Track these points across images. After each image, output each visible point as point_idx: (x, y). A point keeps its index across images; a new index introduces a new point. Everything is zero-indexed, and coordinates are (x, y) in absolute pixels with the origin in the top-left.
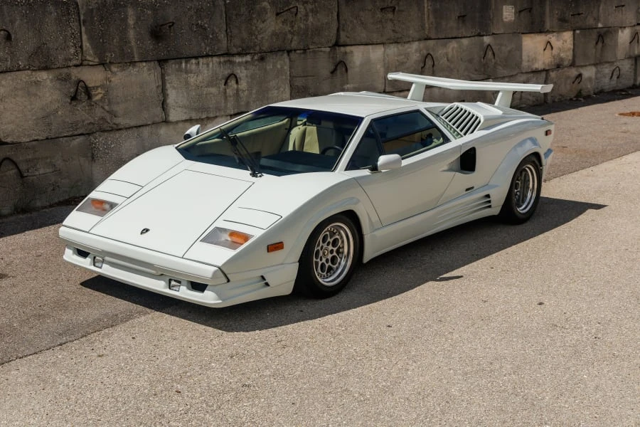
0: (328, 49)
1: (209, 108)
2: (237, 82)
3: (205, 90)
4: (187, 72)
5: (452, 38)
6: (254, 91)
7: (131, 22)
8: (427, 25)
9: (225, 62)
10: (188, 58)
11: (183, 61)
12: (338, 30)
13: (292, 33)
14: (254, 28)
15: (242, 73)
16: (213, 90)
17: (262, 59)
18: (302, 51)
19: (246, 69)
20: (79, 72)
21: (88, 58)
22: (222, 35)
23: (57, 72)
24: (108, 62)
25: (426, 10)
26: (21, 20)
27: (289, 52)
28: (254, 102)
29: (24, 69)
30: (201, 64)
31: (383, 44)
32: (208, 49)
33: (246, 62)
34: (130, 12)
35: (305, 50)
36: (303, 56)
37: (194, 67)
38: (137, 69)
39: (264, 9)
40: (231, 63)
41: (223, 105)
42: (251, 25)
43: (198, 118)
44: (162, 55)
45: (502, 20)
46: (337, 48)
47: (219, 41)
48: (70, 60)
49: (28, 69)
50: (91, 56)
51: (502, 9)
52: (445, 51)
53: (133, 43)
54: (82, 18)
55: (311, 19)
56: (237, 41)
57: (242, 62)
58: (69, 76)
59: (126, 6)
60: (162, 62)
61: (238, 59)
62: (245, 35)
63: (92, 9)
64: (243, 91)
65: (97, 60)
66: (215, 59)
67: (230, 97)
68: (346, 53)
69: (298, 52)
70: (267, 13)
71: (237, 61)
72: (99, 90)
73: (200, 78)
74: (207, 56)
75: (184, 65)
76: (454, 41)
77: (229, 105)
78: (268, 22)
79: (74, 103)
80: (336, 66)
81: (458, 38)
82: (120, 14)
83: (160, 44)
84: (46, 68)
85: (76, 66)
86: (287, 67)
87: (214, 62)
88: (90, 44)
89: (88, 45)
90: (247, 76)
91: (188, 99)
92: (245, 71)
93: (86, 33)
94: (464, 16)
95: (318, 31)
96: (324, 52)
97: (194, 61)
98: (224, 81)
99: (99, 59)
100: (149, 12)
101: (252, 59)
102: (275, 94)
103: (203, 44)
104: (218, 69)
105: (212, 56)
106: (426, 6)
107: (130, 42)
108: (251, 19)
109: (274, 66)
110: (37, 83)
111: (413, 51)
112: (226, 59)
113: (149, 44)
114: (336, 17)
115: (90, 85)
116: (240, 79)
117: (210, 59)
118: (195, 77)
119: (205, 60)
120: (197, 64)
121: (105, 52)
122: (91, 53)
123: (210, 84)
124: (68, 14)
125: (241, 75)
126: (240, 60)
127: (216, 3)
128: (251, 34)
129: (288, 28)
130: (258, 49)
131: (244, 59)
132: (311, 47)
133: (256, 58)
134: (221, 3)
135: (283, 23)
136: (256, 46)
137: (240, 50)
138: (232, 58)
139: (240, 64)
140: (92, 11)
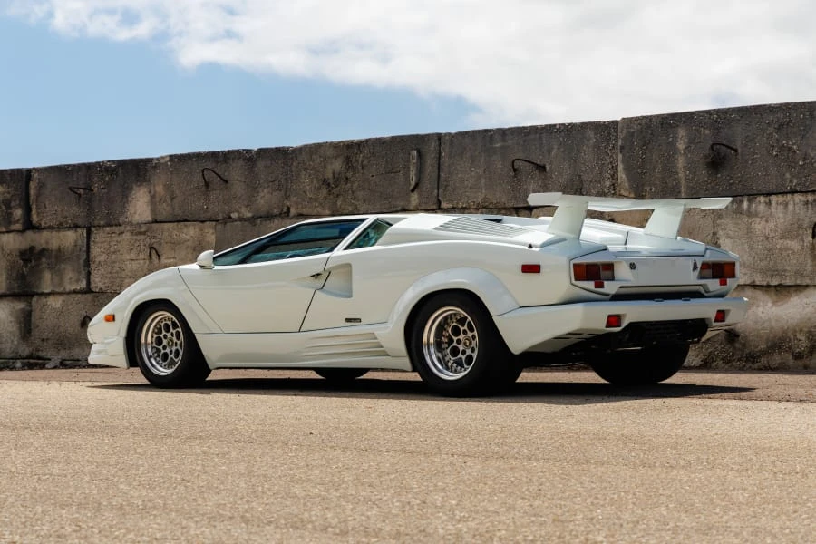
1: (785, 271)
3: (779, 244)
4: (750, 214)
7: (681, 146)
9: (815, 202)
10: (752, 196)
11: (746, 199)
16: (794, 244)
21: (622, 192)
24: (647, 197)
26: (558, 149)
30: (774, 203)
32: (795, 182)
34: (682, 132)
37: (762, 208)
43: (765, 283)
44: (721, 190)
50: (626, 190)
53: (681, 175)
54: (620, 143)
59: (677, 126)
63: (634, 132)
65: (632, 195)
66: (798, 197)
73: (772, 225)
74: (790, 192)
75: (745, 205)
82: (668, 136)
83: (719, 175)
87: (797, 201)
88: (627, 176)
89: (624, 176)
91: (750, 256)
93: (623, 162)
97: (762, 199)
98: (810, 233)
99: (636, 194)
100: (707, 132)
103: (788, 175)
104: (802, 213)
105: (793, 192)
107: (677, 173)
113: (703, 174)
117: (789, 196)
118: (763, 223)
119: (780, 199)
120: (769, 204)
121: (643, 185)
122: (627, 185)
123: (787, 234)
124: (608, 140)
127: (815, 113)
140: (632, 134)
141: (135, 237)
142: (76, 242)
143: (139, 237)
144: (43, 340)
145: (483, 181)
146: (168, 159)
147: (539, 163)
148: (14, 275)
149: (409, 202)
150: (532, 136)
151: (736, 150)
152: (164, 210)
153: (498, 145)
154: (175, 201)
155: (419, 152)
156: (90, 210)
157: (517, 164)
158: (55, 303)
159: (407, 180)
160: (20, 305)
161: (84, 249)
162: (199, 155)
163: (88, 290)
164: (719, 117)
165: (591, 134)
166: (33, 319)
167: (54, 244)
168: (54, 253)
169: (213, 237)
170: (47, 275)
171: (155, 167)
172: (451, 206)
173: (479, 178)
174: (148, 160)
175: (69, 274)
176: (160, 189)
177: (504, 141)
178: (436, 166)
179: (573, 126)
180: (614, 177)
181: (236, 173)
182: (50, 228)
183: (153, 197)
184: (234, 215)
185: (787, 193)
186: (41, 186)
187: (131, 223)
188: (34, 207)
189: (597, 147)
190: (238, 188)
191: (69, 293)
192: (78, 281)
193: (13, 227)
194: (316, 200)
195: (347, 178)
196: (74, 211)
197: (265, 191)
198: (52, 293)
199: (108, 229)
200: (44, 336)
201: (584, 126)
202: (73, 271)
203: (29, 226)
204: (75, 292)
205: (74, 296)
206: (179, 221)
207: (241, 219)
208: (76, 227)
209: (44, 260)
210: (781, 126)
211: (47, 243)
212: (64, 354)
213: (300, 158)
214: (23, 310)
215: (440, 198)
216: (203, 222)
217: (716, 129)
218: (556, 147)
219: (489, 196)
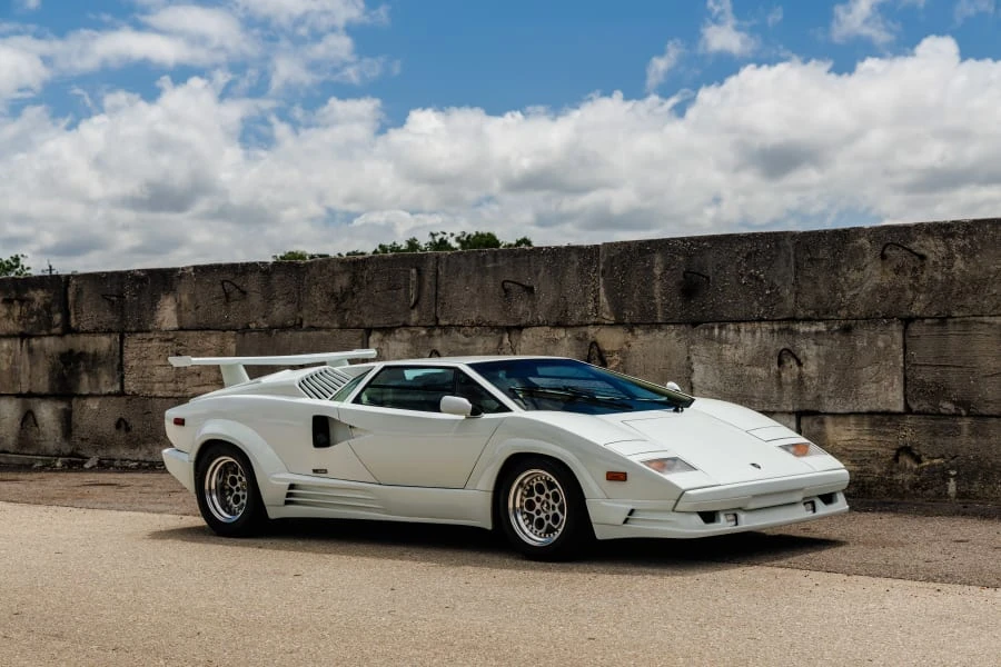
0: (999, 319)
1: (754, 397)
2: (800, 364)
3: (748, 371)
4: (721, 341)
6: (831, 381)
7: (657, 271)
9: (780, 329)
10: (723, 323)
13: (915, 290)
14: (842, 280)
15: (809, 351)
16: (761, 372)
17: (847, 330)
18: (937, 321)
19: (816, 344)
20: (596, 332)
21: (604, 315)
22: (788, 291)
23: (576, 331)
24: (626, 320)
26: (545, 271)
27: (907, 321)
28: (830, 397)
29: (543, 325)
30: (743, 330)
32: (762, 310)
33: (817, 333)
34: (658, 259)
35: (942, 320)
36: (936, 329)
37: (731, 335)
38: (663, 334)
39: (861, 248)
40: (791, 332)
41: (775, 395)
42: (837, 274)
44: (696, 316)
47: (781, 300)
48: (588, 316)
49: (547, 325)
50: (607, 313)
53: (658, 300)
54: (601, 267)
55: (959, 264)
56: (809, 300)
57: (810, 332)
58: (586, 334)
59: (654, 252)
61: (803, 328)
62: (824, 291)
63: (614, 257)
64: (811, 379)
66: (765, 325)
67: (787, 384)
69: (927, 321)
70: (864, 256)
71: (801, 330)
72: (616, 356)
73: (741, 352)
75: (716, 331)
77: (786, 396)
78: (868, 270)
82: (646, 262)
84: (558, 325)
85: (595, 324)
86: (897, 347)
87: (764, 329)
88: (607, 299)
89: (605, 300)
90: (818, 355)
92: (815, 347)
93: (604, 285)
95: (977, 285)
96: (990, 324)
97: (731, 326)
98: (776, 360)
99: (616, 317)
100: (681, 259)
101: (829, 329)
102: (871, 391)
103: (756, 304)
104: (769, 341)
105: (760, 320)
107: (654, 299)
108: (836, 266)
109: (872, 342)
110: (555, 342)
112: (783, 326)
113: (678, 301)
115: (607, 347)
116: (806, 358)
117: (757, 324)
118: (733, 350)
119: (749, 327)
120: (738, 331)
121: (622, 309)
122: (608, 309)
123: (755, 362)
124: (590, 263)
125: (808, 352)
126: (807, 329)
127: (781, 243)
128: (834, 290)
129: (906, 280)
130: (843, 313)
131: (814, 329)
132: (956, 314)
133: (836, 327)
134: (788, 243)
135: (897, 271)
136: (840, 308)
137: (810, 313)
138: (792, 326)
139: (806, 335)
140: (612, 259)
141: (163, 344)
142: (110, 346)
143: (167, 344)
144: (82, 439)
145: (477, 300)
146: (191, 270)
147: (527, 284)
148: (56, 376)
149: (410, 318)
150: (521, 258)
151: (708, 278)
152: (190, 318)
153: (490, 266)
154: (199, 310)
155: (419, 271)
156: (123, 317)
157: (507, 285)
158: (93, 405)
159: (408, 297)
160: (62, 406)
161: (118, 354)
162: (219, 267)
163: (121, 394)
164: (692, 244)
165: (574, 257)
166: (73, 420)
167: (91, 349)
168: (91, 358)
169: (234, 345)
170: (85, 378)
171: (180, 277)
172: (447, 323)
173: (473, 297)
174: (174, 270)
175: (105, 378)
176: (185, 298)
177: (495, 261)
178: (433, 283)
179: (558, 249)
180: (596, 299)
181: (253, 284)
182: (87, 332)
183: (179, 305)
184: (253, 326)
185: (753, 321)
186: (79, 292)
187: (159, 330)
188: (72, 312)
189: (580, 271)
190: (255, 299)
191: (105, 395)
192: (112, 384)
193: (54, 331)
194: (326, 313)
195: (354, 294)
196: (108, 317)
197: (281, 303)
198: (90, 395)
199: (139, 335)
200: (83, 436)
201: (569, 249)
202: (108, 375)
203: (68, 330)
204: (110, 394)
205: (108, 398)
206: (202, 330)
207: (259, 329)
208: (109, 332)
209: (82, 364)
210: (749, 254)
211: (84, 346)
212: (102, 453)
213: (311, 272)
214: (64, 410)
215: (439, 316)
216: (224, 331)
217: (689, 256)
218: (543, 269)
219: (483, 315)
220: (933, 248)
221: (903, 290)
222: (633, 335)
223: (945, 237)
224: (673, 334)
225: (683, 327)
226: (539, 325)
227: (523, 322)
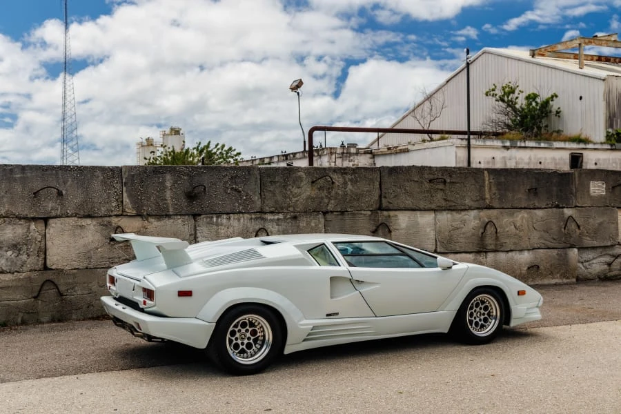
0: (369, 213)
2: (268, 235)
4: (217, 224)
5: (521, 208)
7: (168, 184)
8: (487, 196)
9: (255, 218)
10: (219, 215)
12: (380, 197)
13: (330, 199)
14: (289, 193)
17: (295, 218)
18: (339, 213)
19: (278, 225)
20: (119, 221)
21: (127, 210)
22: (256, 198)
23: (100, 220)
24: (145, 213)
25: (487, 182)
26: (73, 181)
27: (325, 213)
29: (71, 216)
30: (232, 218)
31: (435, 210)
32: (241, 208)
33: (278, 219)
34: (168, 177)
35: (342, 213)
36: (340, 217)
37: (225, 221)
38: (172, 221)
39: (300, 177)
40: (263, 219)
42: (286, 190)
44: (196, 210)
45: (589, 195)
46: (379, 212)
47: (253, 202)
48: (112, 211)
49: (75, 216)
50: (129, 209)
51: (589, 185)
52: (511, 220)
53: (169, 201)
54: (124, 181)
55: (350, 187)
56: (270, 203)
57: (274, 219)
58: (110, 222)
59: (165, 173)
60: (195, 216)
61: (269, 217)
62: (279, 198)
65: (135, 212)
66: (246, 215)
68: (389, 216)
69: (335, 213)
70: (302, 181)
73: (231, 230)
74: (240, 213)
75: (215, 219)
76: (523, 211)
78: (304, 188)
79: (112, 243)
80: (378, 227)
81: (530, 209)
82: (159, 179)
83: (194, 202)
84: (89, 216)
85: (117, 216)
86: (322, 226)
87: (246, 218)
88: (130, 200)
89: (127, 201)
90: (279, 231)
92: (277, 227)
93: (126, 191)
94: (536, 189)
95: (358, 197)
96: (364, 215)
97: (225, 216)
98: (254, 234)
99: (137, 211)
100: (185, 178)
101: (285, 217)
103: (237, 204)
104: (249, 224)
106: (487, 179)
107: (166, 200)
108: (286, 186)
109: (308, 223)
110: (82, 227)
111: (472, 218)
112: (258, 215)
113: (184, 202)
114: (378, 186)
115: (128, 230)
116: (272, 232)
117: (241, 215)
118: (226, 229)
119: (236, 216)
120: (229, 219)
121: (142, 206)
122: (130, 206)
123: (240, 235)
124: (113, 178)
125: (273, 229)
126: (272, 217)
127: (251, 172)
128: (286, 197)
129: (324, 193)
130: (291, 209)
131: (276, 217)
132: (349, 210)
133: (288, 216)
134: (255, 172)
135: (319, 189)
136: (289, 207)
137: (273, 209)
138: (264, 216)
139: (272, 221)
140: (133, 176)
145: (5, 200)
150: (49, 172)
151: (205, 189)
153: (19, 176)
164: (193, 170)
165: (98, 173)
177: (23, 173)
179: (86, 168)
185: (238, 213)
189: (104, 182)
201: (94, 168)
210: (232, 177)
217: (191, 177)
218: (70, 180)
219: (13, 210)
220: (338, 179)
221: (322, 198)
222: (148, 221)
223: (342, 174)
224: (180, 221)
225: (187, 217)
226: (68, 217)
227: (53, 214)
